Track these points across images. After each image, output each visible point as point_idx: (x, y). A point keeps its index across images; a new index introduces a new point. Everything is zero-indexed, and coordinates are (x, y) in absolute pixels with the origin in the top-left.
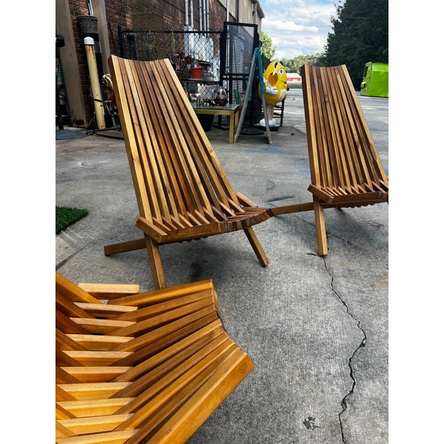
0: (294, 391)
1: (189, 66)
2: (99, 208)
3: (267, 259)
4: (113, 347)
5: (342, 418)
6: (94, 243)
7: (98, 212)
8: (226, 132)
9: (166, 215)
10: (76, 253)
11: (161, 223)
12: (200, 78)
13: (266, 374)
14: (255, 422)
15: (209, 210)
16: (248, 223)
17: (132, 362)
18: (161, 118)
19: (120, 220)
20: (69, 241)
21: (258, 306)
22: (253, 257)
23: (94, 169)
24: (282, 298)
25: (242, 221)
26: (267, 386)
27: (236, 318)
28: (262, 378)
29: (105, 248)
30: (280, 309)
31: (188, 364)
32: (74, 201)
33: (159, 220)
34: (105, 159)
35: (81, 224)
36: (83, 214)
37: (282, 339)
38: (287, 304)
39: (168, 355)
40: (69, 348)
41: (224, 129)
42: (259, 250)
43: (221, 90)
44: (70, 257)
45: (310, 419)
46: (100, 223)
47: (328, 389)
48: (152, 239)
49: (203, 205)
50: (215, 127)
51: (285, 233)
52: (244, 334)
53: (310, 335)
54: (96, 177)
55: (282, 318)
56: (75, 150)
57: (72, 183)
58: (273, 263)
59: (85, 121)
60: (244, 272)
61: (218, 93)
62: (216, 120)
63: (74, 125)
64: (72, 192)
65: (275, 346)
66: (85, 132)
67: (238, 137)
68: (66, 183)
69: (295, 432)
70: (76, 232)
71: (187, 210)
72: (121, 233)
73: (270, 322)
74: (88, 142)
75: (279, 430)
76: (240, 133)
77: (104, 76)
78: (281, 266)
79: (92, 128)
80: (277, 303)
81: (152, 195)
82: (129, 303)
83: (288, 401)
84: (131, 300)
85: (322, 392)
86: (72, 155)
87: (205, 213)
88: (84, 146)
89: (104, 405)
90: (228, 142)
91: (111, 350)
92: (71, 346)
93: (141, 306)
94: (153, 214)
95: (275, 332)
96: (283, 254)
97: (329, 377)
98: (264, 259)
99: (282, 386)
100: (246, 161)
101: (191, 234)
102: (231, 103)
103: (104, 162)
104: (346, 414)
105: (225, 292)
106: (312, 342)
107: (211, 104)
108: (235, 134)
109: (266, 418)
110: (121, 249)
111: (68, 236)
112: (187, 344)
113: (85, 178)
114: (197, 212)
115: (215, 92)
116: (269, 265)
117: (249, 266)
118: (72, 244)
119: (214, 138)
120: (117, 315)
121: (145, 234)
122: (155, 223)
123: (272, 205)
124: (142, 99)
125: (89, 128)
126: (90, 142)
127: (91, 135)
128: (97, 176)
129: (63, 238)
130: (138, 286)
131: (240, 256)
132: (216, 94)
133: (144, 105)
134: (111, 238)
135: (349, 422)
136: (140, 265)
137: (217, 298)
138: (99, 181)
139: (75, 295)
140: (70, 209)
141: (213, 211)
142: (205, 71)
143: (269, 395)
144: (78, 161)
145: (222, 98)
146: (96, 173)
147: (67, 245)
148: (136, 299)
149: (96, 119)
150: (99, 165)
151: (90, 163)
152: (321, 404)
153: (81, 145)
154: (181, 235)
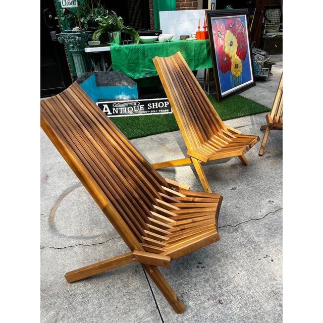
36: (268, 111)
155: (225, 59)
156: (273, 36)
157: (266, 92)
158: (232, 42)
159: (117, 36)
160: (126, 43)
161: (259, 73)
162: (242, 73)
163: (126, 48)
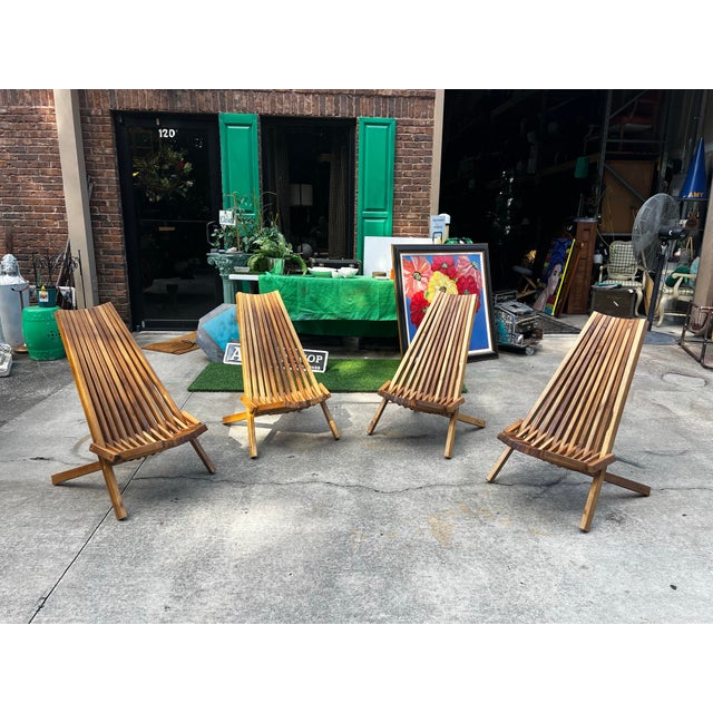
158: (444, 288)
159: (278, 264)
160: (292, 273)
163: (280, 280)
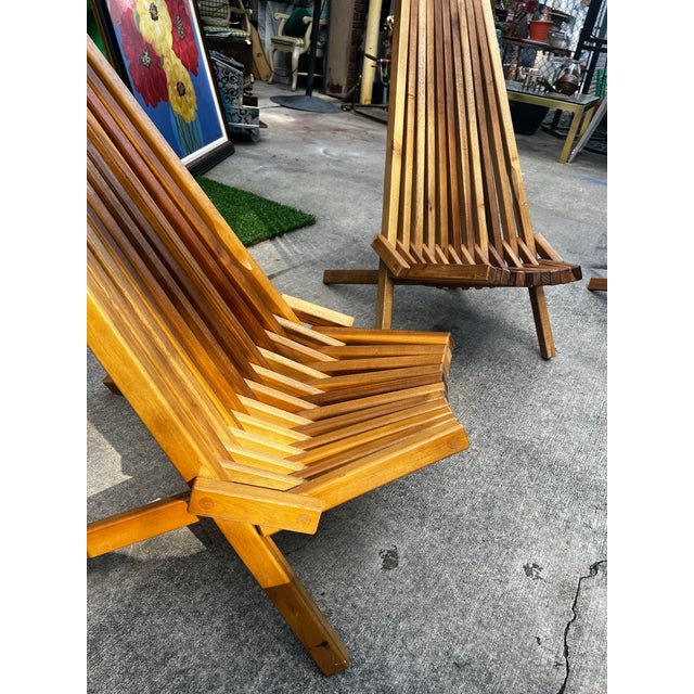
0: (525, 527)
1: (529, 17)
2: (331, 219)
3: (553, 349)
4: (305, 378)
5: (582, 584)
6: (313, 263)
7: (328, 223)
8: (561, 141)
9: (417, 242)
10: (287, 270)
11: (407, 251)
12: (544, 39)
13: (493, 493)
14: (457, 540)
15: (484, 251)
16: (536, 280)
17: (321, 402)
18: (452, 92)
19: (355, 241)
20: (282, 252)
21: (514, 408)
22: (532, 342)
23: (338, 161)
24: (556, 408)
25: (527, 274)
26: (489, 507)
27: (475, 411)
28: (485, 495)
29: (326, 272)
30: (547, 422)
31: (387, 419)
32: (302, 202)
33: (405, 246)
34: (357, 150)
35: (303, 234)
36: (309, 222)
37: (534, 460)
38: (561, 419)
39: (365, 405)
40: (255, 361)
41: (559, 137)
42: (545, 331)
43: (572, 67)
44: (279, 273)
45: (535, 566)
46: (327, 238)
47: (578, 542)
48: (389, 270)
49: (478, 241)
50: (545, 130)
51: (600, 321)
52: (479, 435)
53: (579, 469)
54: (339, 174)
55: (545, 433)
56: (320, 129)
57: (303, 175)
58: (561, 358)
59: (344, 88)
60: (511, 357)
61: (567, 71)
62: (549, 119)
63: (328, 92)
64: (302, 188)
65: (521, 465)
66: (340, 105)
67: (579, 154)
68: (298, 174)
69: (507, 571)
70: (295, 242)
71: (451, 241)
72: (351, 258)
73: (524, 434)
74: (339, 120)
75: (485, 560)
76: (585, 148)
77: (388, 19)
78: (574, 367)
79: (351, 101)
80: (545, 413)
81: (405, 207)
82: (337, 336)
83: (511, 534)
84: (339, 332)
85: (568, 543)
86: (314, 136)
87: (476, 252)
88: (333, 125)
89: (278, 432)
90: (557, 159)
91: (302, 381)
92: (259, 360)
93: (349, 343)
94: (399, 235)
95: (526, 449)
96: (584, 350)
97: (586, 531)
98: (548, 347)
99: (511, 515)
100: (577, 196)
101: (443, 274)
102: (585, 91)
103: (356, 154)
104: (592, 582)
105: (471, 375)
106: (579, 480)
107: (549, 88)
108: (573, 147)
109: (472, 541)
110: (345, 278)
111: (282, 245)
112: (393, 399)
113: (324, 173)
114: (464, 249)
115: (562, 67)
116: (554, 360)
117: (521, 352)
118: (285, 257)
119: (536, 148)
120: (319, 345)
121: (381, 261)
122: (398, 248)
123: (595, 273)
124: (431, 57)
125: (347, 100)
126: (343, 121)
127: (347, 110)
128: (341, 173)
129: (276, 246)
130: (352, 319)
131: (512, 334)
132: (563, 73)
133: (431, 67)
134: (337, 263)
135: (593, 592)
136: (365, 308)
137: (449, 360)
138: (341, 180)
139: (275, 306)
140: (293, 211)
141: (490, 253)
142: (555, 29)
143: (488, 518)
144: (320, 146)
145: (570, 80)
146: (341, 169)
147: (279, 257)
148: (346, 333)
149: (360, 87)
150: (347, 157)
151: (335, 152)
152: (558, 556)
153: (329, 124)
154: (428, 272)
155: (146, 59)
156: (223, 35)
157: (270, 170)
158: (154, 7)
161: (236, 118)
162: (197, 112)
